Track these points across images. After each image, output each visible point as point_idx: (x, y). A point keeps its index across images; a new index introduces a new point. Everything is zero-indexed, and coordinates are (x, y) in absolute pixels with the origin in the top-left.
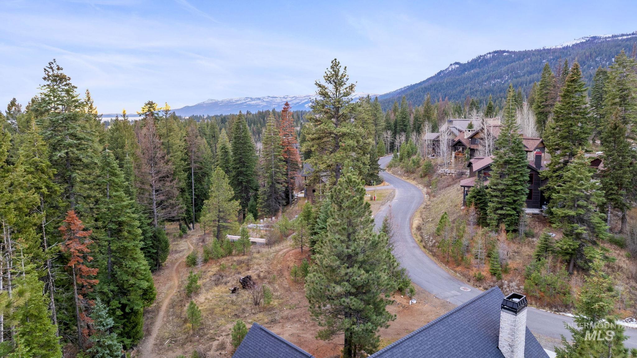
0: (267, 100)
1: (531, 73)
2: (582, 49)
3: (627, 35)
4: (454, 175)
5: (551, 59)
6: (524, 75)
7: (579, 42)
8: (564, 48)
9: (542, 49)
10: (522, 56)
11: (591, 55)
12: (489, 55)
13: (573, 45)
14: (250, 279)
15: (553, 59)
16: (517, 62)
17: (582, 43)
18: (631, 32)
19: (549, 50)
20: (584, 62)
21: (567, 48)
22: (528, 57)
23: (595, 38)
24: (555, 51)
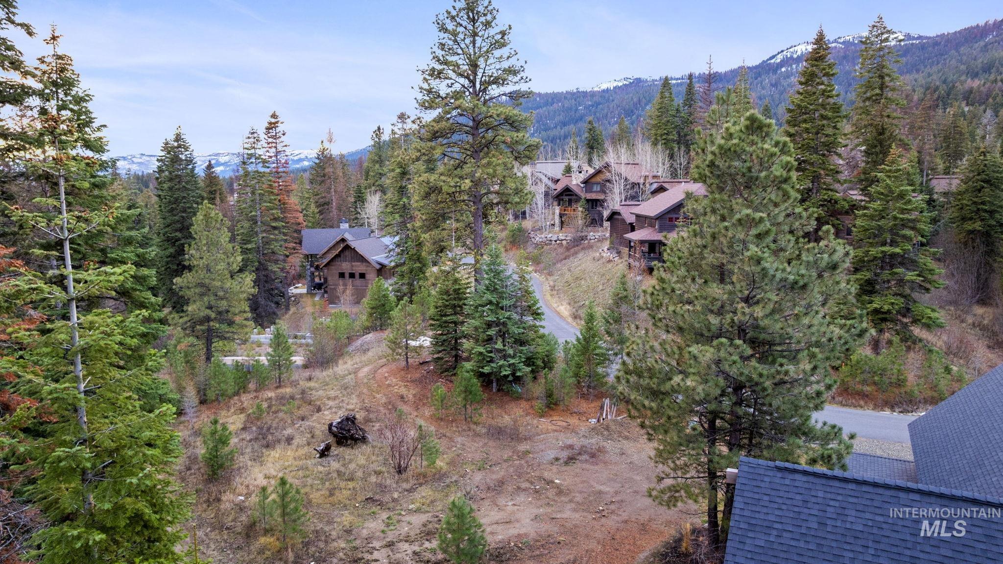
0: (140, 160)
1: (564, 124)
2: (627, 94)
3: (677, 79)
4: (564, 242)
5: (590, 106)
6: (556, 127)
7: (620, 84)
8: (603, 91)
9: (575, 91)
10: (550, 100)
11: (640, 101)
12: (504, 97)
13: (615, 88)
14: (353, 422)
15: (592, 106)
16: (544, 109)
17: (625, 85)
18: (680, 76)
19: (585, 94)
20: (632, 111)
21: (607, 91)
22: (559, 101)
23: (638, 81)
24: (593, 94)
